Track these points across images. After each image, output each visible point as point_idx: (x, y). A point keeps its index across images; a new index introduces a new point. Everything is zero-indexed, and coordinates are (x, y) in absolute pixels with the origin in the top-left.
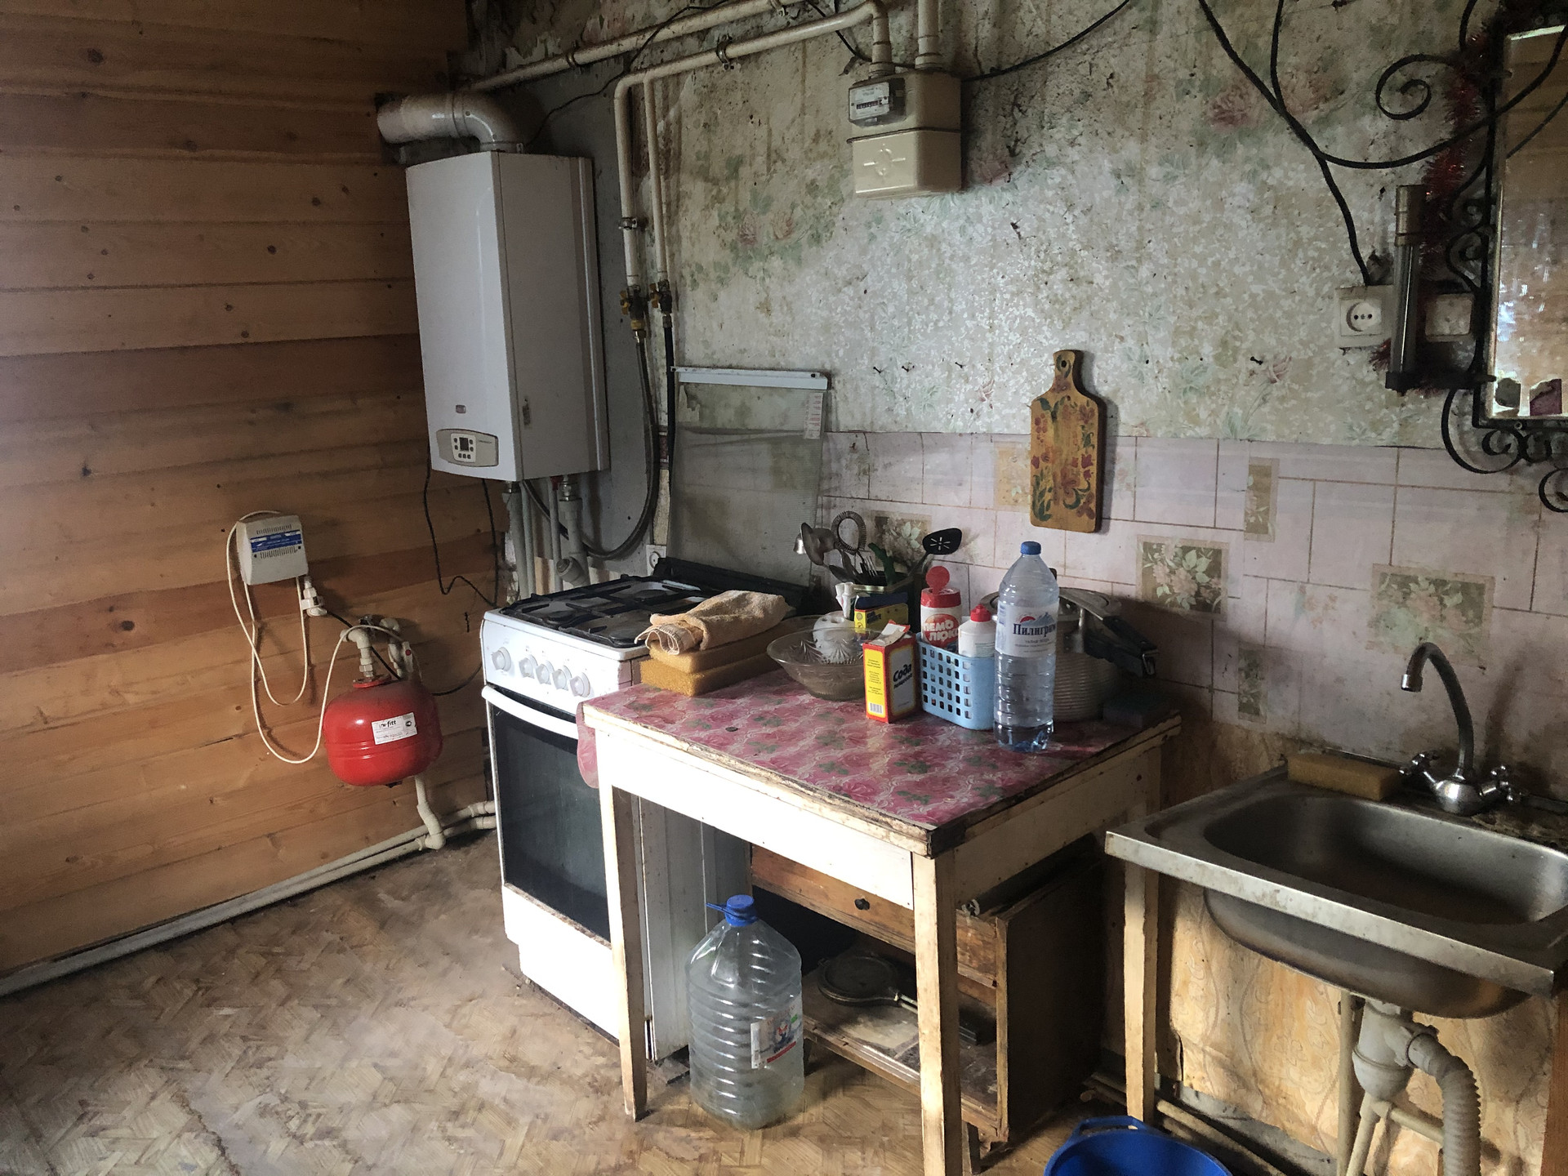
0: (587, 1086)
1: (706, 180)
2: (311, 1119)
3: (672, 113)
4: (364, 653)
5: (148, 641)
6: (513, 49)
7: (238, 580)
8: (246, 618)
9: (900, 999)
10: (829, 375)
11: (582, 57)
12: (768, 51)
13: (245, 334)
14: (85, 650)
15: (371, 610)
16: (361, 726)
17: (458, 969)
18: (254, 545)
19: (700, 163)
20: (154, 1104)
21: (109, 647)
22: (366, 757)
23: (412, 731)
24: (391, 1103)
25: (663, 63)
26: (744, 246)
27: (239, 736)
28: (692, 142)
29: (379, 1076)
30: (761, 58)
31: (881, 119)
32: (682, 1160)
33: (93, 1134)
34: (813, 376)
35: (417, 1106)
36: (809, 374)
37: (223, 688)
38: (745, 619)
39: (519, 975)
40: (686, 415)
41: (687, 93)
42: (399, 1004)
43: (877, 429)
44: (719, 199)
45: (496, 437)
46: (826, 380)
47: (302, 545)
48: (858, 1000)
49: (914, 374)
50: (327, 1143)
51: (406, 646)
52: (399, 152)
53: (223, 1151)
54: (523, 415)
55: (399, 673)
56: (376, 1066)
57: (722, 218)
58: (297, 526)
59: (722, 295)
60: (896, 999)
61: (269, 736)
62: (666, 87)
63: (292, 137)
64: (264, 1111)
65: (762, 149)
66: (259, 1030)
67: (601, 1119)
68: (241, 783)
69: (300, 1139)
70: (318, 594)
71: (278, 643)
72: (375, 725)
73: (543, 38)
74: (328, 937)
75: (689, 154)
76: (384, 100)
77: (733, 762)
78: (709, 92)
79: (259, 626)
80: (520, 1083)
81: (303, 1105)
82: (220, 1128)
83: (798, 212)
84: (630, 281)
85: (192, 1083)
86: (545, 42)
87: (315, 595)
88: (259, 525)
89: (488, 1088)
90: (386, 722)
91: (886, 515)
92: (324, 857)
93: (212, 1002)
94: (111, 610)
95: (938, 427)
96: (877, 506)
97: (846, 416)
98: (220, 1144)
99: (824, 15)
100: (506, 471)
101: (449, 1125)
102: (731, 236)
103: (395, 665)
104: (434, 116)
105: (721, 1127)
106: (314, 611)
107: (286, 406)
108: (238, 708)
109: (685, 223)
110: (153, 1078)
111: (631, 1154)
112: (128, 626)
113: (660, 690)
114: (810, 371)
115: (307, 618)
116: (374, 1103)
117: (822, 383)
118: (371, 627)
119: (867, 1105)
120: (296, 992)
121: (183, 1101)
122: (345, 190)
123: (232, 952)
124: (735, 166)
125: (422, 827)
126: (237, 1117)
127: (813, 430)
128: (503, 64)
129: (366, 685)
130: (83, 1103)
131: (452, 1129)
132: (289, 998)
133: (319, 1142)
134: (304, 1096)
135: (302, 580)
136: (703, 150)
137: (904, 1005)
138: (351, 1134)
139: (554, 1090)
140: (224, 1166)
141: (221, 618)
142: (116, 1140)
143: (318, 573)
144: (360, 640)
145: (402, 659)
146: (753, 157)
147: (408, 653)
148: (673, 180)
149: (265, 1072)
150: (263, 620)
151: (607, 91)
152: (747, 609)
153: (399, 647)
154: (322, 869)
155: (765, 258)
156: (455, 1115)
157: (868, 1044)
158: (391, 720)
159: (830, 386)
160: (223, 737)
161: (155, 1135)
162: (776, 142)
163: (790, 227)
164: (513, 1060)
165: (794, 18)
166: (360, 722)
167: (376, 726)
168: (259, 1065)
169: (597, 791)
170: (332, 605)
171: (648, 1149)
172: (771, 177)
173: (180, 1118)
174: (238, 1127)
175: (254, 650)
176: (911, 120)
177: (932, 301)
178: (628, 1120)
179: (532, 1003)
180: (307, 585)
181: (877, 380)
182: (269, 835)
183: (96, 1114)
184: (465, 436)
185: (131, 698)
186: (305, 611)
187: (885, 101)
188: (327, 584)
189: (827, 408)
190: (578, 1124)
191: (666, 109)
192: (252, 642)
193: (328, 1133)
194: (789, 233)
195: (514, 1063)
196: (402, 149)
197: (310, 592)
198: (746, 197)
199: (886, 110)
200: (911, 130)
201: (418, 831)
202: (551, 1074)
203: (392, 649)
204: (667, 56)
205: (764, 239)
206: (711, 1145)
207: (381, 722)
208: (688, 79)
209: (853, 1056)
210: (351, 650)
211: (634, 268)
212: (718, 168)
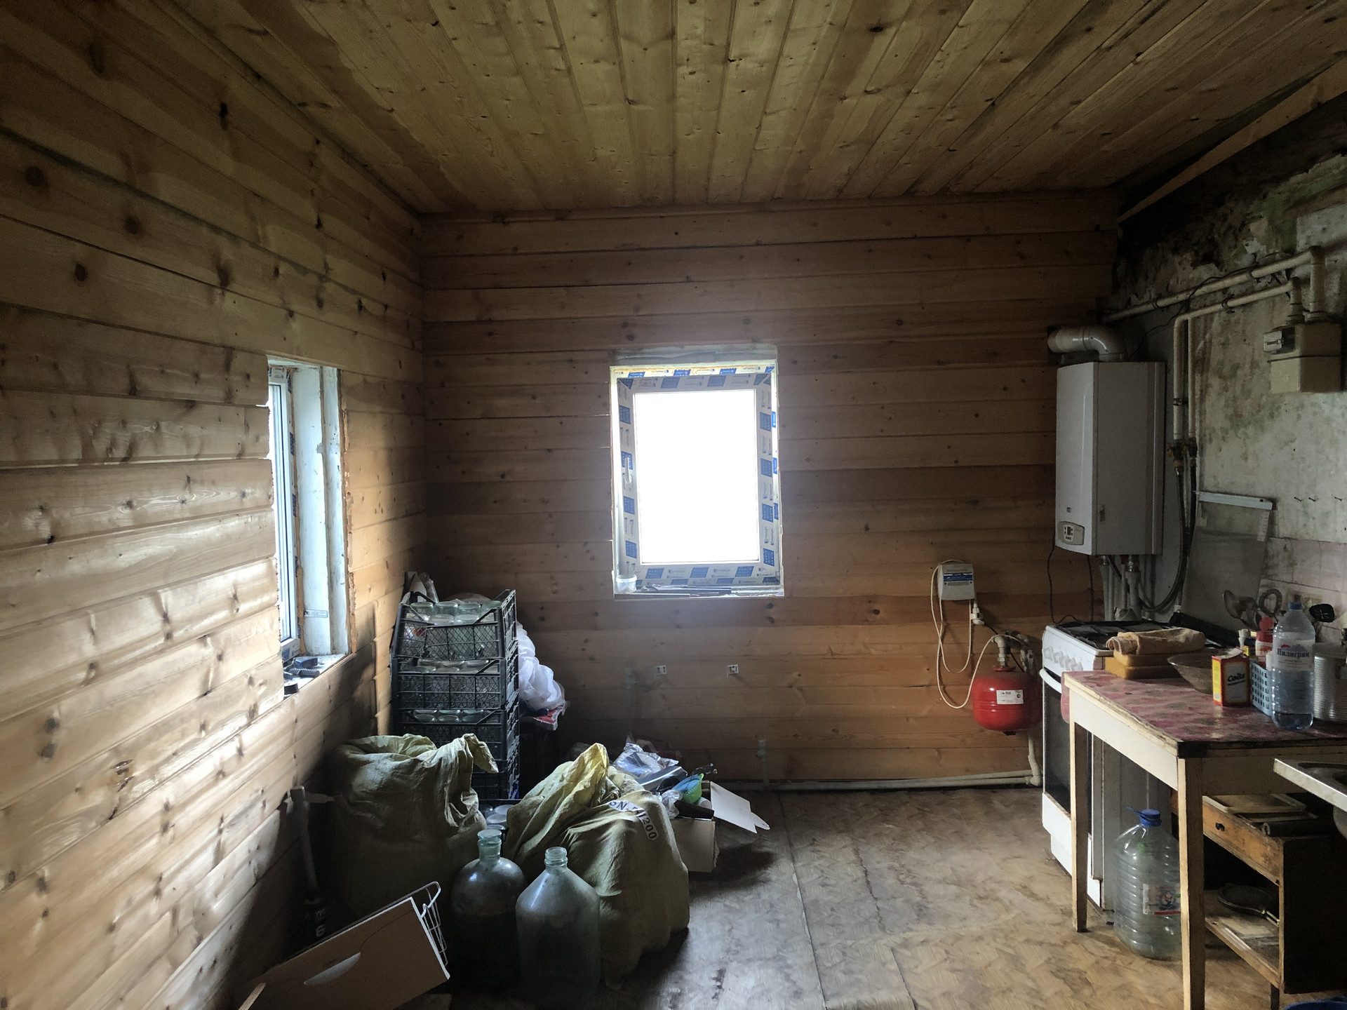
0: (1059, 910)
1: (1220, 377)
2: (910, 877)
3: (1207, 336)
4: (1002, 651)
5: (885, 622)
6: (1134, 295)
7: (936, 597)
8: (938, 619)
9: (1266, 914)
10: (1274, 501)
11: (1161, 303)
12: (1256, 302)
13: (956, 462)
14: (853, 621)
15: (1013, 627)
16: (991, 692)
17: (1019, 843)
18: (945, 577)
19: (1219, 367)
20: (844, 850)
21: (866, 622)
22: (994, 711)
23: (1020, 701)
24: (952, 884)
25: (1205, 306)
26: (1236, 419)
27: (927, 686)
28: (1216, 355)
29: (951, 872)
30: (1254, 305)
31: (1278, 352)
32: (1093, 954)
33: (813, 851)
34: (1262, 501)
35: (963, 889)
36: (1259, 499)
37: (921, 656)
38: (1171, 642)
39: (1050, 854)
40: (1201, 522)
41: (1216, 325)
42: (977, 849)
43: (1298, 538)
44: (1226, 389)
45: (1084, 528)
46: (1271, 504)
47: (972, 581)
48: (1236, 906)
49: (1318, 503)
50: (914, 888)
51: (1030, 652)
52: (1061, 359)
53: (866, 875)
54: (1100, 515)
55: (1025, 668)
56: (951, 868)
57: (1227, 401)
58: (970, 570)
59: (1224, 448)
60: (1263, 912)
61: (945, 691)
62: (1206, 320)
63: (996, 354)
64: (890, 868)
65: (1249, 359)
66: (904, 838)
67: (1059, 924)
68: (925, 712)
69: (902, 883)
70: (980, 611)
71: (954, 636)
72: (997, 691)
73: (1149, 289)
74: (955, 811)
75: (1214, 362)
76: (1052, 330)
77: (1115, 706)
78: (1226, 325)
79: (945, 625)
80: (1021, 897)
81: (909, 871)
82: (869, 867)
83: (1264, 399)
84: (1175, 437)
85: (863, 849)
86: (1150, 291)
87: (978, 612)
88: (950, 567)
89: (1003, 893)
90: (1005, 692)
91: (1300, 594)
92: (967, 771)
93: (885, 821)
94: (870, 602)
95: (1329, 538)
96: (1296, 588)
97: (1283, 529)
98: (866, 872)
99: (1280, 283)
100: (1086, 549)
101: (975, 901)
102: (1230, 412)
103: (1023, 664)
104: (1074, 340)
105: (1124, 948)
106: (976, 622)
107: (975, 502)
108: (928, 670)
109: (1208, 403)
110: (848, 841)
111: (1065, 942)
112: (877, 612)
113: (1111, 674)
114: (1259, 497)
115: (973, 625)
116: (944, 881)
117: (1269, 506)
118: (1011, 637)
119: (1228, 971)
120: (928, 828)
121: (857, 852)
122: (1023, 381)
123: (904, 804)
124: (1236, 367)
125: (1028, 771)
126: (878, 866)
127: (1261, 536)
128: (1129, 304)
129: (1000, 669)
130: (814, 840)
131: (975, 902)
132: (923, 830)
133: (910, 886)
134: (912, 868)
135: (972, 602)
136: (1221, 359)
137: (1268, 918)
138: (926, 888)
139: (1040, 906)
140: (864, 880)
141: (924, 617)
142: (823, 857)
143: (982, 599)
144: (1000, 642)
145: (1027, 659)
146: (1244, 364)
147: (1031, 657)
148: (1204, 376)
149: (898, 854)
150: (948, 622)
151: (1170, 323)
152: (1177, 636)
153: (1026, 653)
154: (964, 777)
155: (1245, 427)
156: (980, 898)
157: (1228, 927)
158: (1009, 691)
159: (1274, 507)
160: (919, 685)
161: (839, 860)
162: (1256, 357)
163: (1260, 407)
164: (1025, 887)
165: (1269, 283)
166: (992, 689)
167: (999, 692)
168: (897, 851)
169: (1068, 725)
170: (989, 621)
171: (1076, 944)
172: (1253, 377)
173: (853, 858)
174: (876, 869)
175: (940, 640)
176: (1297, 352)
177: (1327, 458)
178: (1073, 930)
179: (1053, 870)
180: (975, 605)
181: (1299, 505)
182: (938, 749)
183: (817, 845)
184: (1069, 526)
185: (873, 651)
186: (972, 620)
187: (1279, 342)
188: (988, 607)
189: (1272, 521)
190: (1044, 923)
191: (1205, 334)
192: (940, 635)
193: (915, 884)
194: (1259, 411)
195: (1025, 889)
196: (1063, 356)
197: (976, 610)
198: (1238, 389)
199: (1280, 346)
200: (1297, 357)
201: (1026, 772)
202: (1044, 900)
203: (1022, 652)
204: (1208, 302)
205: (1246, 414)
206: (1114, 954)
207: (1001, 691)
208: (1216, 317)
209: (1217, 932)
210: (994, 650)
211: (1179, 430)
212: (1226, 370)
